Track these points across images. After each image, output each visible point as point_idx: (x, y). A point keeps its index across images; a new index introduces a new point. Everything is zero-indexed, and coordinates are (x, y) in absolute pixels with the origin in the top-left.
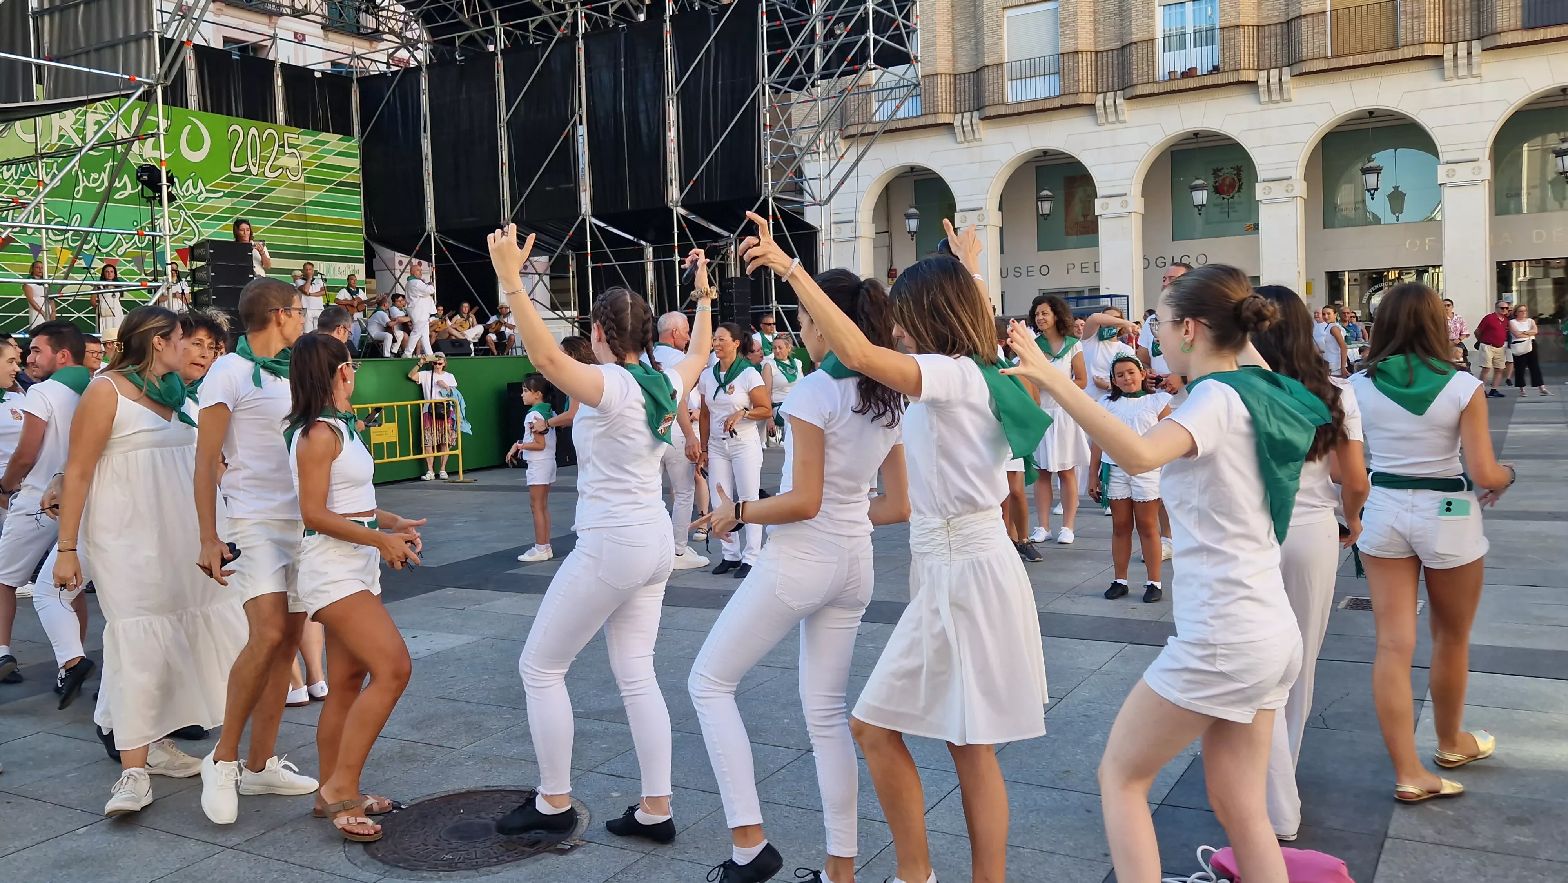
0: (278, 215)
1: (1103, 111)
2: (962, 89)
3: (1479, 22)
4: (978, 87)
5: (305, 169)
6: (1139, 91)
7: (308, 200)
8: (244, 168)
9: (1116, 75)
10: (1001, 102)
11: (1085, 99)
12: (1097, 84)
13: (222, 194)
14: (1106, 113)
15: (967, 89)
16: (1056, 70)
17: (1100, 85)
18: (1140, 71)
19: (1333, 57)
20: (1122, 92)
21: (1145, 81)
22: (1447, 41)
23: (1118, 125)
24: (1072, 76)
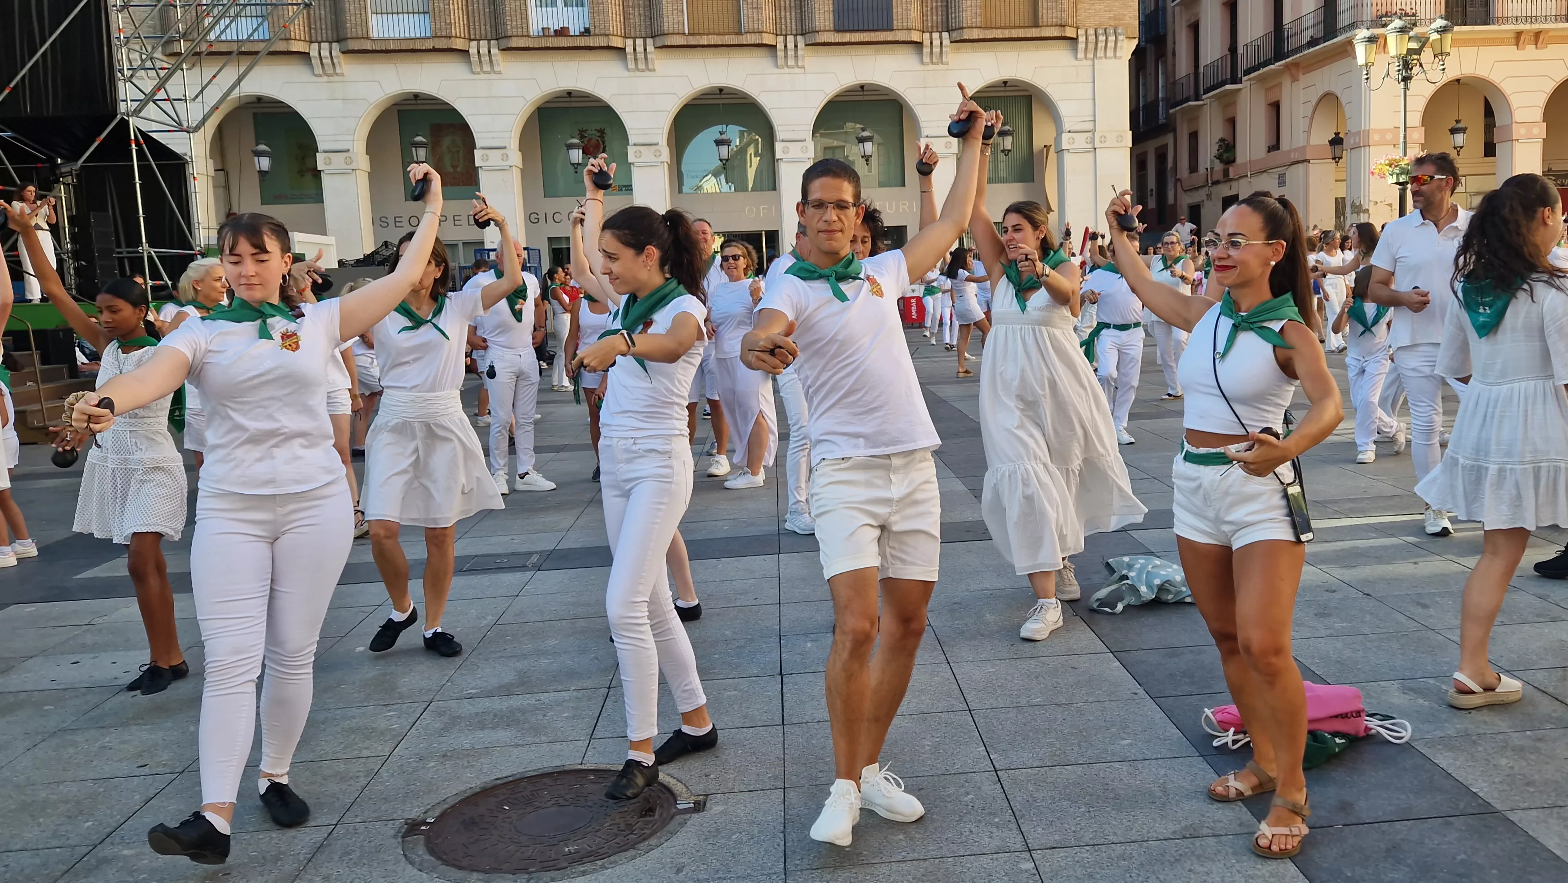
1: (477, 59)
2: (318, 19)
3: (802, 21)
4: (336, 15)
6: (515, 43)
9: (488, 23)
10: (366, 35)
11: (459, 44)
12: (469, 29)
14: (480, 62)
15: (323, 16)
16: (426, 10)
17: (472, 32)
18: (514, 23)
19: (689, 34)
20: (496, 42)
21: (520, 33)
22: (778, 33)
23: (493, 76)
24: (443, 17)
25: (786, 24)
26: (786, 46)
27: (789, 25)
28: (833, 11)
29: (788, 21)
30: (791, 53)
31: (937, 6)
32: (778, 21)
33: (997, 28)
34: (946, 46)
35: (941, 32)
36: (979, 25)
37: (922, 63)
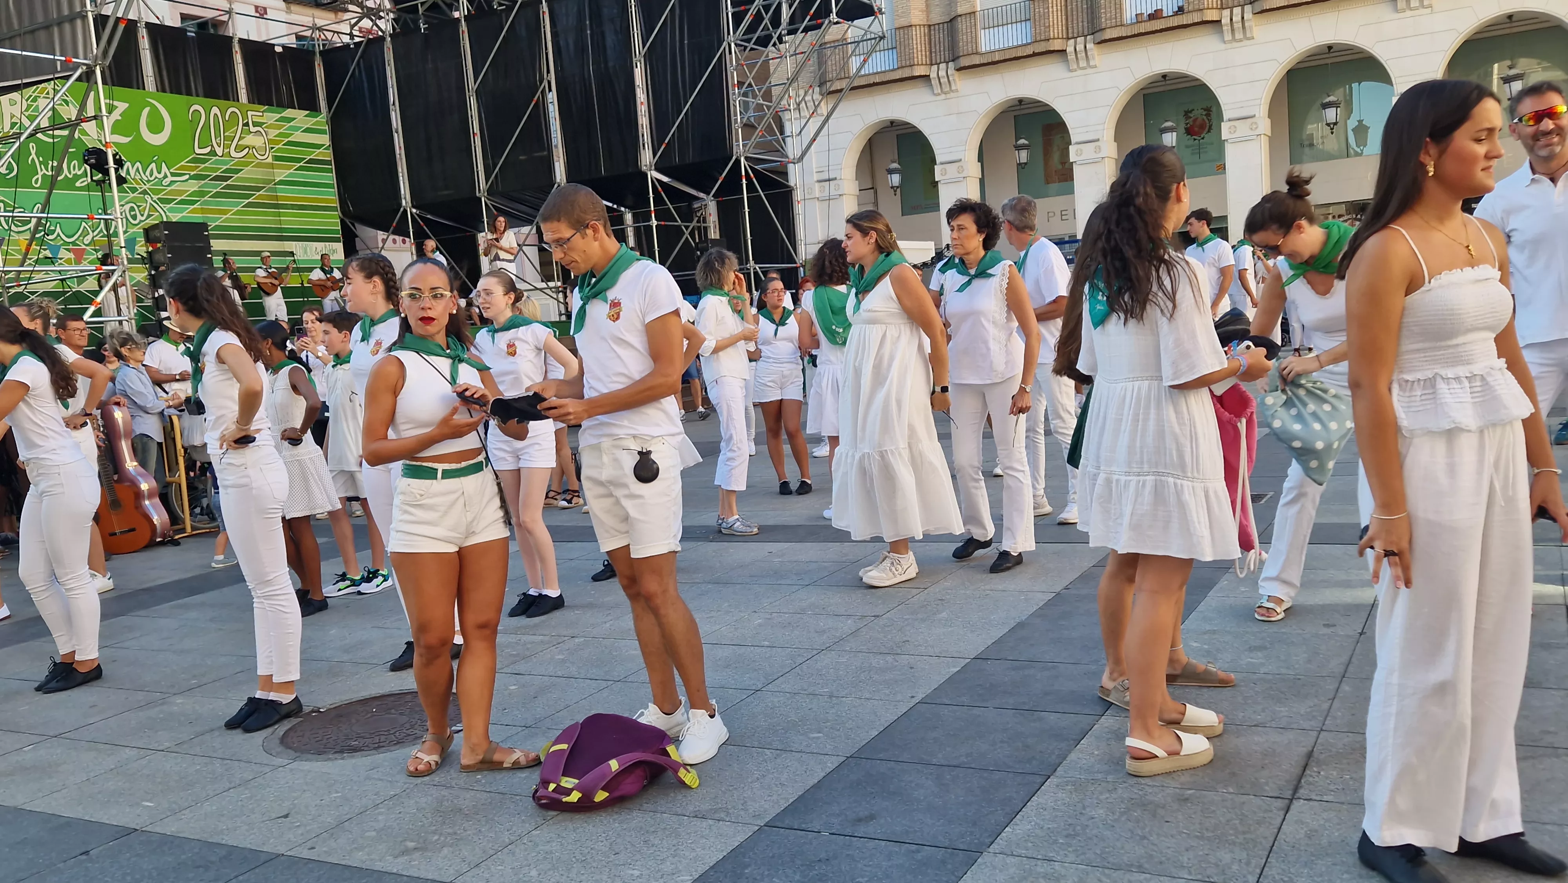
0: (248, 196)
1: (1074, 57)
2: (937, 39)
4: (952, 37)
5: (272, 148)
6: (1109, 34)
7: (278, 179)
8: (209, 149)
9: (1085, 20)
10: (975, 51)
11: (1057, 45)
12: (1067, 29)
13: (187, 177)
14: (1077, 59)
15: (942, 40)
16: (1028, 17)
17: (1070, 31)
18: (1108, 15)
20: (1092, 37)
21: (1114, 24)
23: (1089, 71)
24: (1042, 22)
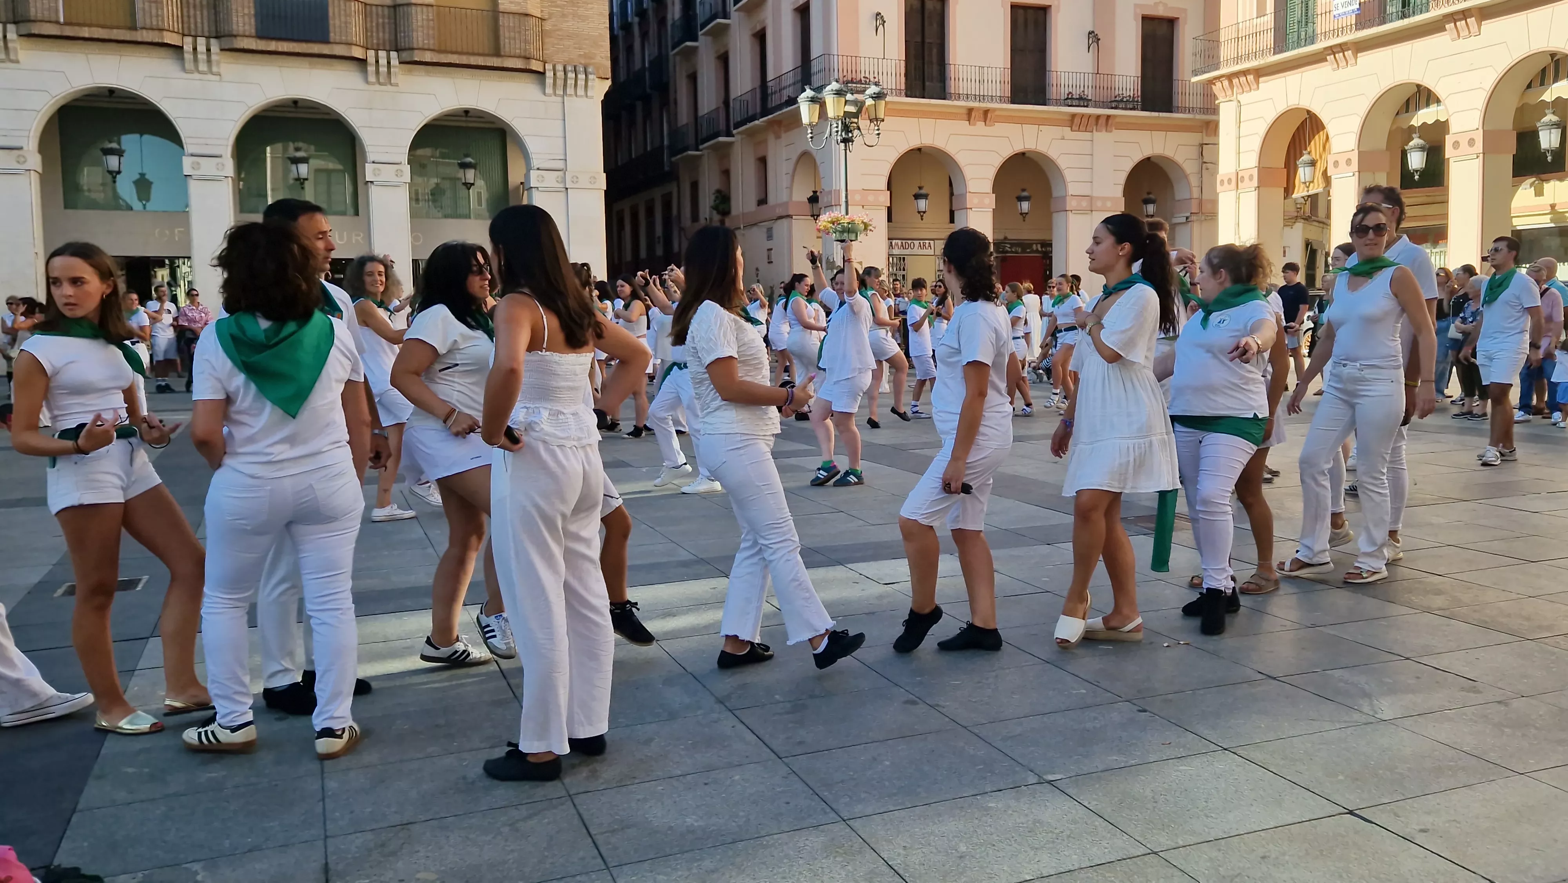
3: (216, 21)
19: (66, 24)
22: (186, 32)
25: (196, 23)
26: (195, 49)
27: (199, 25)
28: (256, 15)
29: (199, 20)
30: (202, 57)
31: (383, 23)
32: (186, 19)
33: (453, 53)
34: (395, 67)
35: (388, 51)
36: (432, 47)
37: (367, 82)
